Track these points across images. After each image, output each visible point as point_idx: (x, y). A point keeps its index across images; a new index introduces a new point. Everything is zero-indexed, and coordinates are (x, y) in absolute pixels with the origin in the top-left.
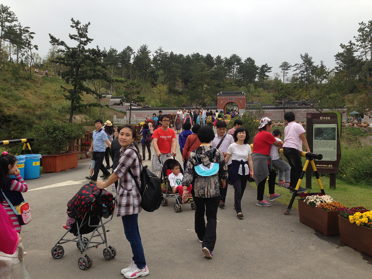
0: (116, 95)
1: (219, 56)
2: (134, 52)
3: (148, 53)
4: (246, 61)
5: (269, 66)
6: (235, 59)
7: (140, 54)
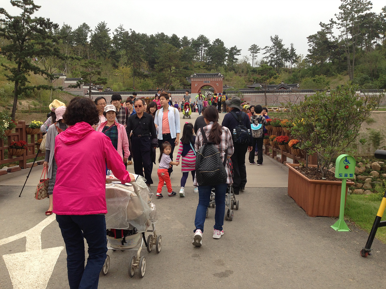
0: (71, 76)
1: (185, 36)
2: (92, 30)
3: (107, 31)
4: (214, 43)
5: (238, 49)
6: (203, 40)
7: (98, 32)
